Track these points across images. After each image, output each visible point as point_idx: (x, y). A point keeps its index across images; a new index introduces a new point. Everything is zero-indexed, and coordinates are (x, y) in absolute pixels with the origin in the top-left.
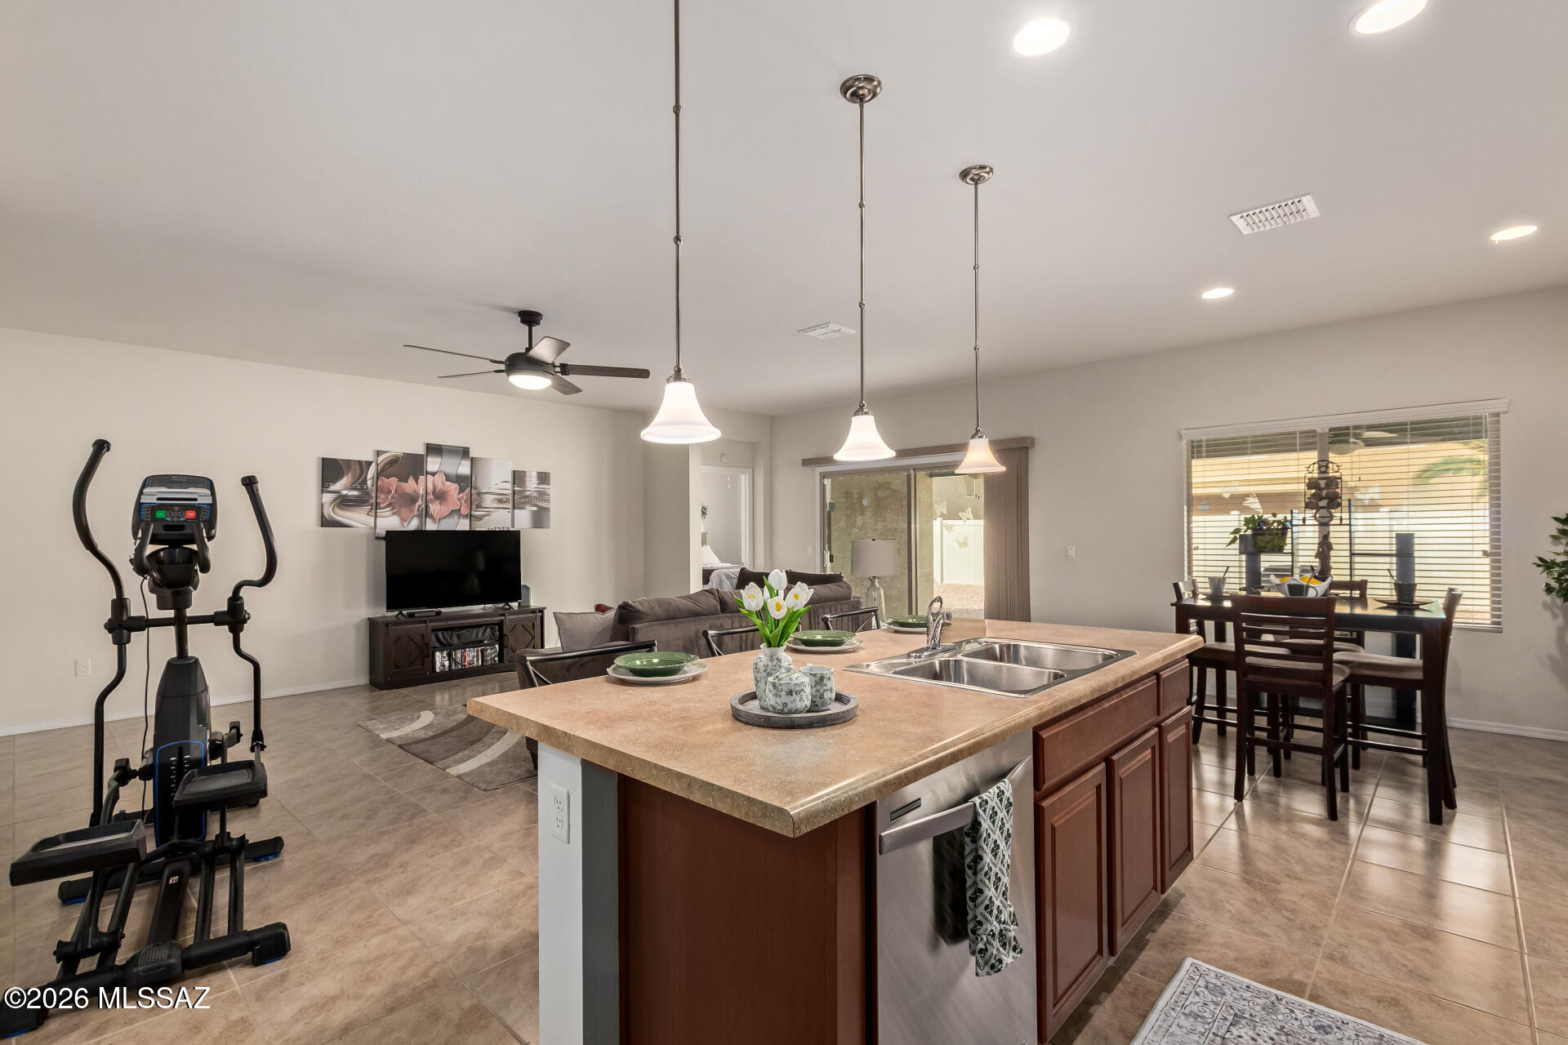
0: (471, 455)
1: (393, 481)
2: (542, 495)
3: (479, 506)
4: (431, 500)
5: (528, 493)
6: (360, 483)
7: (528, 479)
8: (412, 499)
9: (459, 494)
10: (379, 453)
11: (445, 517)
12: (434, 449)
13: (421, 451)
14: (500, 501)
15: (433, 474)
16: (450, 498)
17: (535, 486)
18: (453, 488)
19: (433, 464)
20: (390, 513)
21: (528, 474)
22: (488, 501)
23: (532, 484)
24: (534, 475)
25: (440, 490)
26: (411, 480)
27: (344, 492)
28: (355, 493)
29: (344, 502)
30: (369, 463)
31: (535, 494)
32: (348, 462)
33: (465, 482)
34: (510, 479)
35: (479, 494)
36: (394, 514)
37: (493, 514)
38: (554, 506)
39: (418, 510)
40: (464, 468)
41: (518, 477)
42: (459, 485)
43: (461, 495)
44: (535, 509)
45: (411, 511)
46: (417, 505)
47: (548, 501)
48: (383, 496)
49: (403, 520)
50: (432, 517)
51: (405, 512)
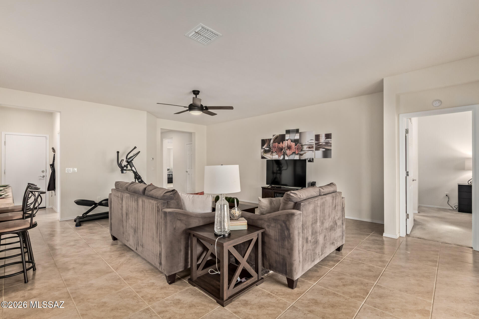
0: (299, 132)
1: (277, 143)
2: (327, 144)
3: (302, 150)
4: (287, 149)
5: (321, 143)
6: (269, 146)
7: (321, 137)
8: (281, 149)
9: (295, 146)
10: (274, 136)
11: (291, 155)
12: (288, 132)
13: (284, 133)
14: (309, 148)
15: (287, 140)
16: (292, 148)
17: (324, 140)
18: (293, 144)
19: (287, 137)
20: (275, 154)
21: (321, 136)
22: (305, 148)
23: (323, 140)
24: (324, 135)
25: (289, 145)
26: (281, 143)
27: (266, 149)
28: (268, 149)
29: (266, 152)
30: (271, 139)
31: (324, 144)
32: (266, 140)
34: (314, 138)
35: (302, 146)
36: (277, 154)
37: (307, 153)
38: (334, 149)
39: (283, 153)
40: (297, 137)
41: (317, 137)
42: (295, 143)
43: (296, 147)
44: (324, 150)
45: (281, 153)
46: (283, 151)
47: (331, 146)
48: (274, 149)
49: (279, 156)
50: (287, 155)
51: (279, 153)
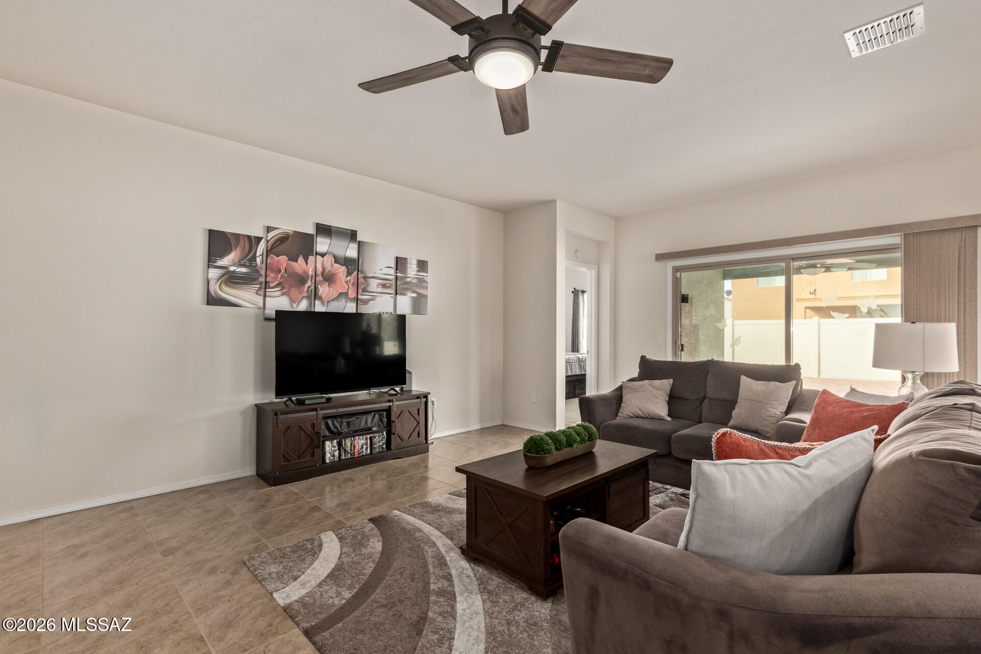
0: (358, 240)
1: (283, 259)
2: (421, 282)
3: (365, 290)
4: (321, 281)
5: (409, 280)
6: (249, 259)
7: (409, 265)
8: (301, 280)
9: (346, 277)
10: (269, 229)
11: (333, 300)
12: (324, 230)
13: (311, 230)
14: (384, 286)
15: (323, 255)
16: (338, 281)
17: (415, 273)
18: (341, 270)
19: (322, 244)
20: (278, 293)
21: (409, 261)
22: (374, 285)
23: (412, 271)
24: (415, 262)
25: (329, 272)
26: (301, 260)
27: (232, 269)
28: (244, 270)
29: (231, 279)
30: (259, 239)
31: (415, 281)
32: (237, 236)
33: (352, 265)
34: (393, 265)
35: (365, 278)
36: (283, 294)
37: (378, 299)
38: (431, 293)
39: (308, 291)
40: (351, 252)
41: (400, 263)
42: (348, 268)
43: (349, 278)
44: (414, 295)
45: (301, 293)
46: (307, 286)
47: (426, 288)
48: (272, 275)
49: (292, 301)
50: (320, 299)
51: (294, 292)
